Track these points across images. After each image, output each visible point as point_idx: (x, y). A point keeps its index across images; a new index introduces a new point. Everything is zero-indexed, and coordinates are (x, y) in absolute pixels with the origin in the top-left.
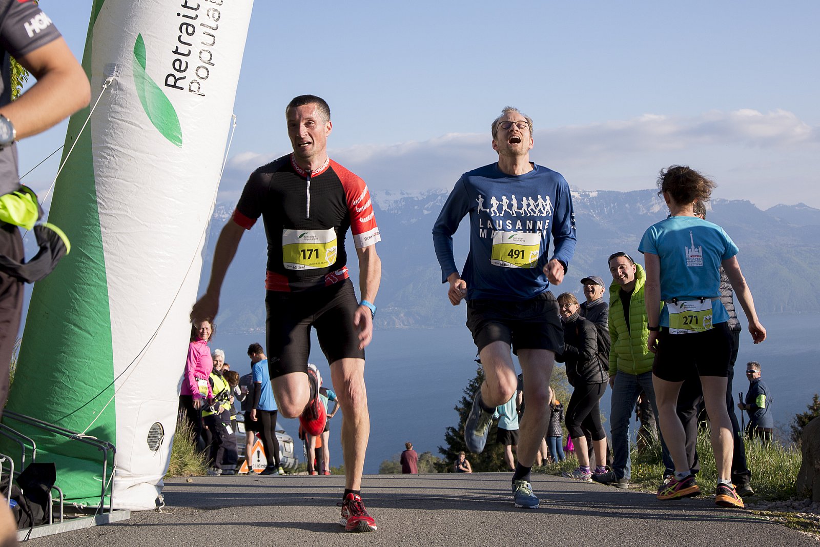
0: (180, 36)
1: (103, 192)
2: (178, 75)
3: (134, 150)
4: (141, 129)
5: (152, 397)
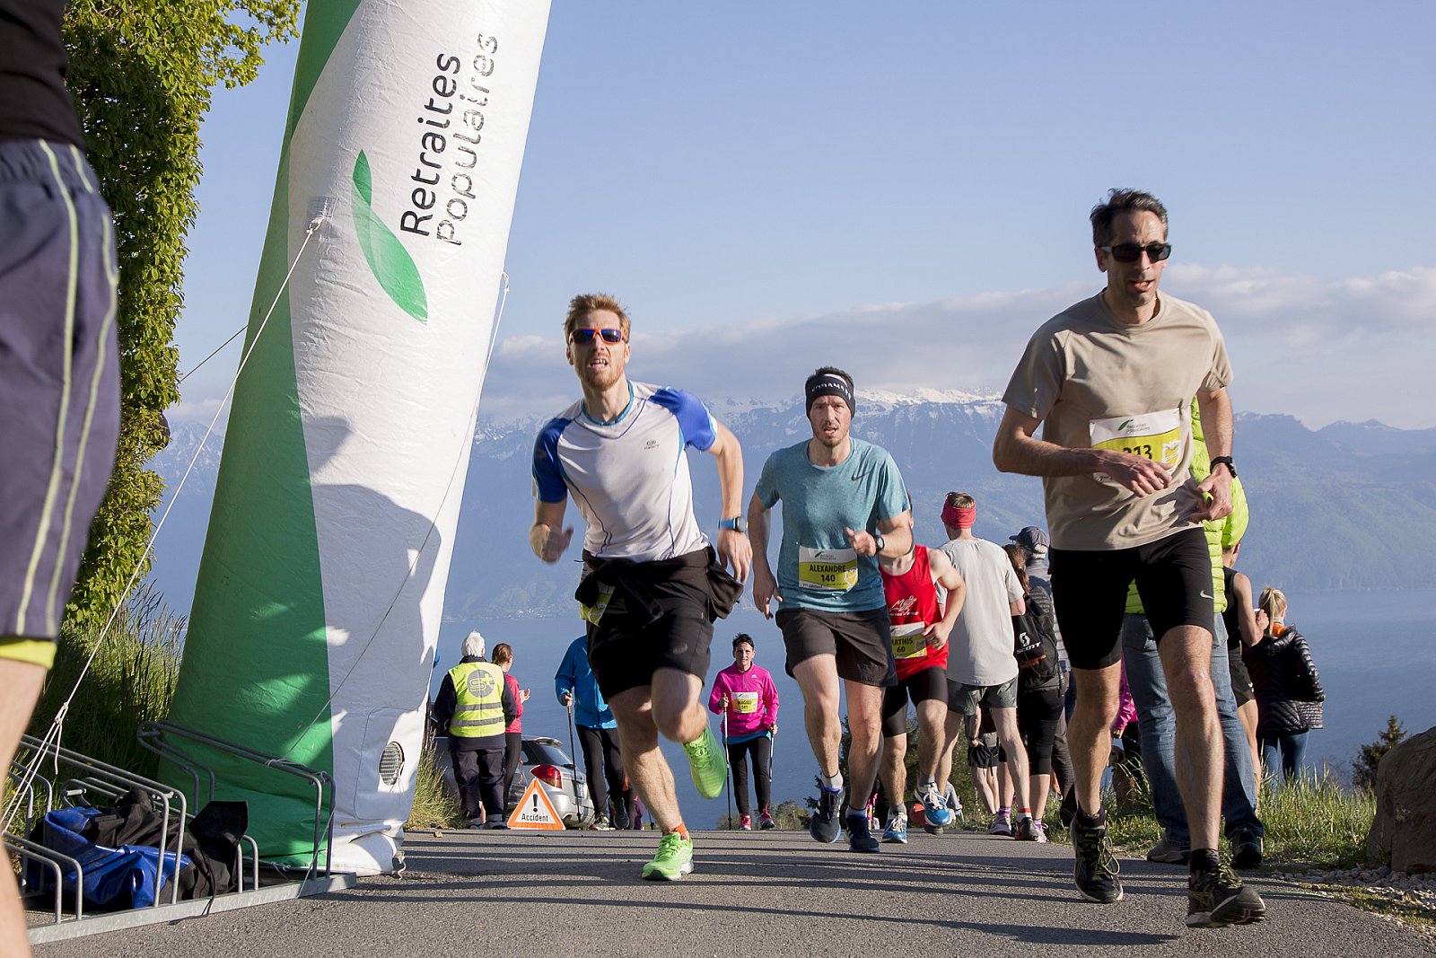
0: (423, 153)
1: (309, 394)
2: (420, 213)
3: (355, 328)
4: (364, 296)
5: (386, 703)
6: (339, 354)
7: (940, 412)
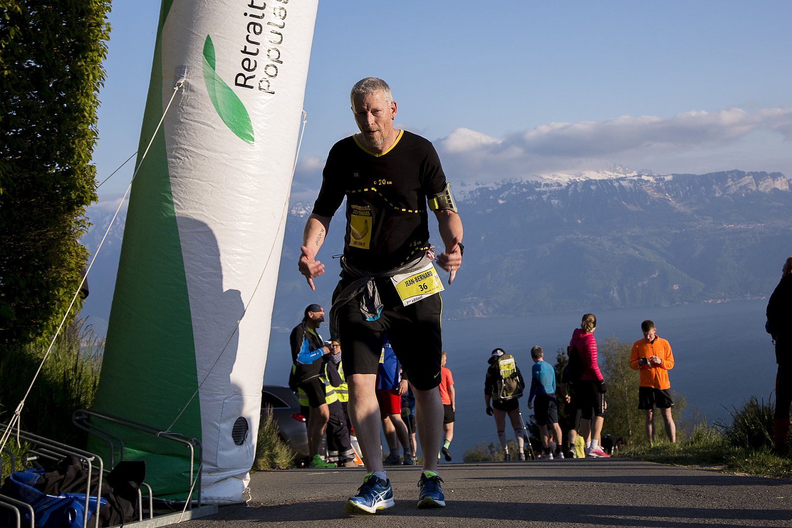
0: (248, 35)
1: (179, 193)
2: (247, 74)
3: (207, 150)
4: (213, 129)
5: (235, 392)
6: (198, 166)
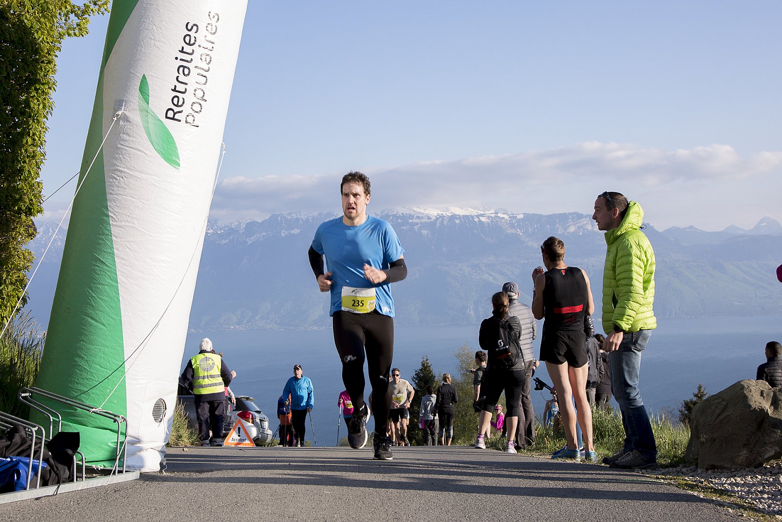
0: (178, 77)
1: (114, 207)
2: (176, 109)
3: (140, 172)
4: (145, 155)
5: (156, 377)
6: (131, 186)
7: (461, 220)
